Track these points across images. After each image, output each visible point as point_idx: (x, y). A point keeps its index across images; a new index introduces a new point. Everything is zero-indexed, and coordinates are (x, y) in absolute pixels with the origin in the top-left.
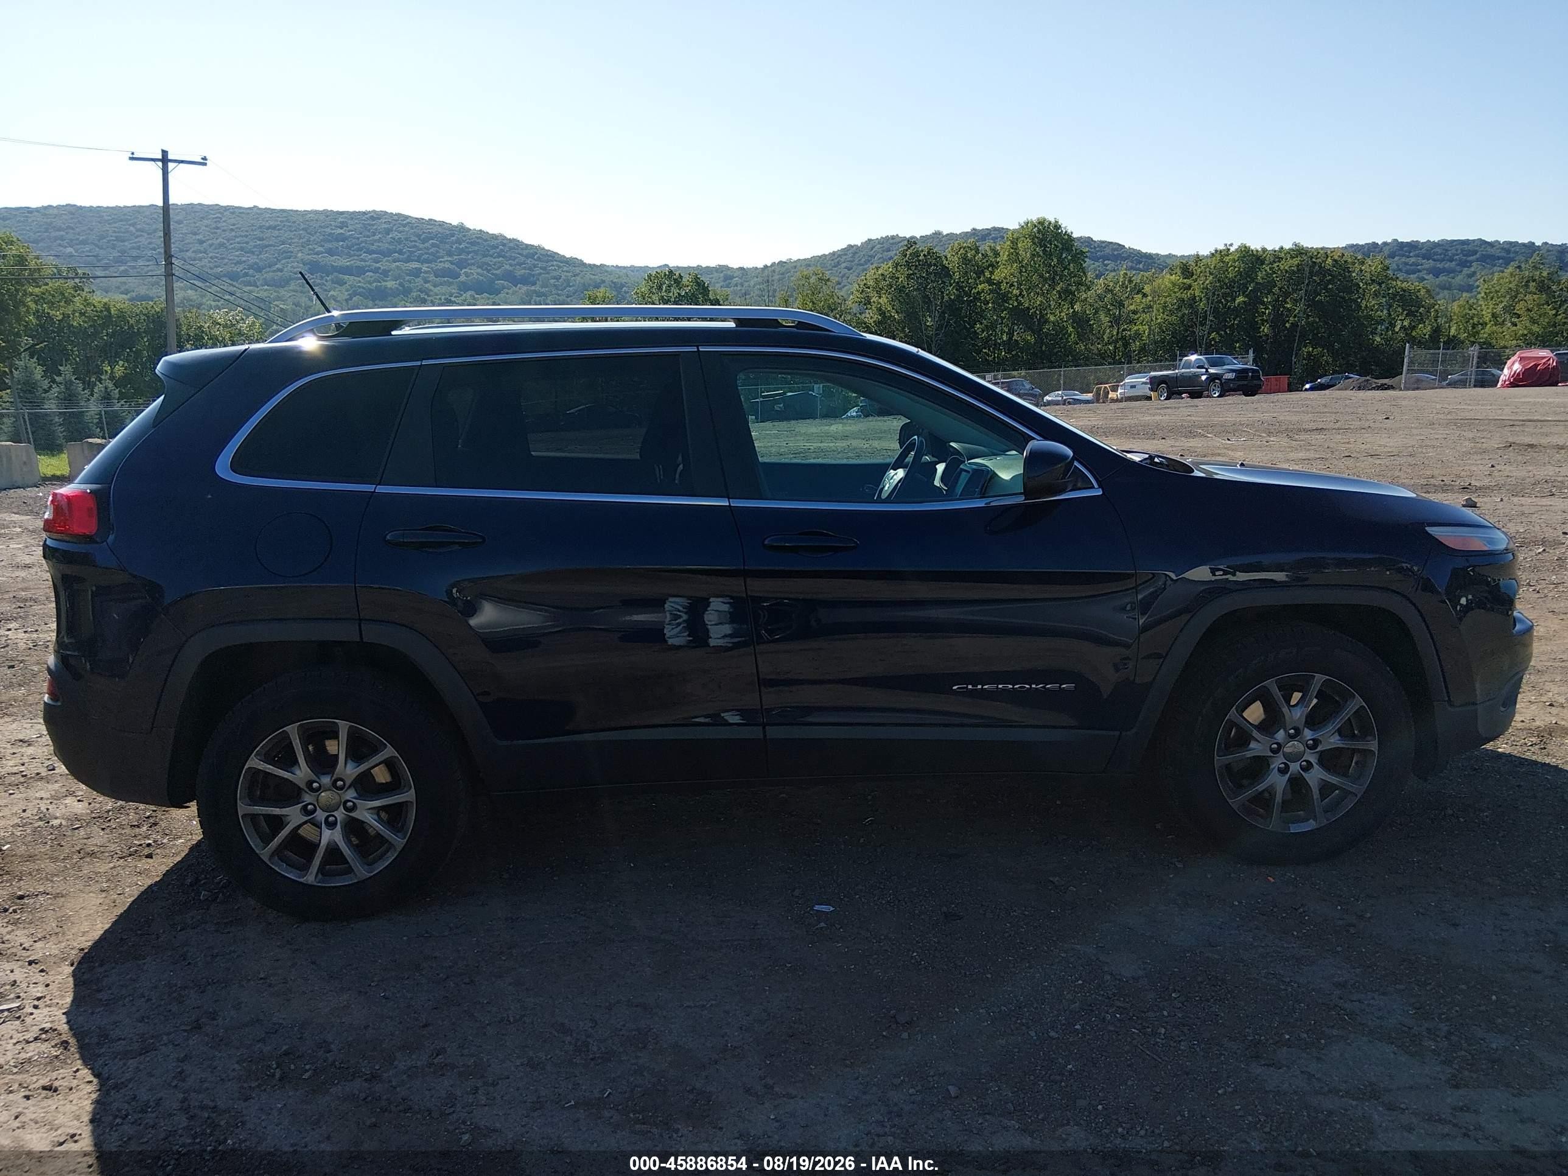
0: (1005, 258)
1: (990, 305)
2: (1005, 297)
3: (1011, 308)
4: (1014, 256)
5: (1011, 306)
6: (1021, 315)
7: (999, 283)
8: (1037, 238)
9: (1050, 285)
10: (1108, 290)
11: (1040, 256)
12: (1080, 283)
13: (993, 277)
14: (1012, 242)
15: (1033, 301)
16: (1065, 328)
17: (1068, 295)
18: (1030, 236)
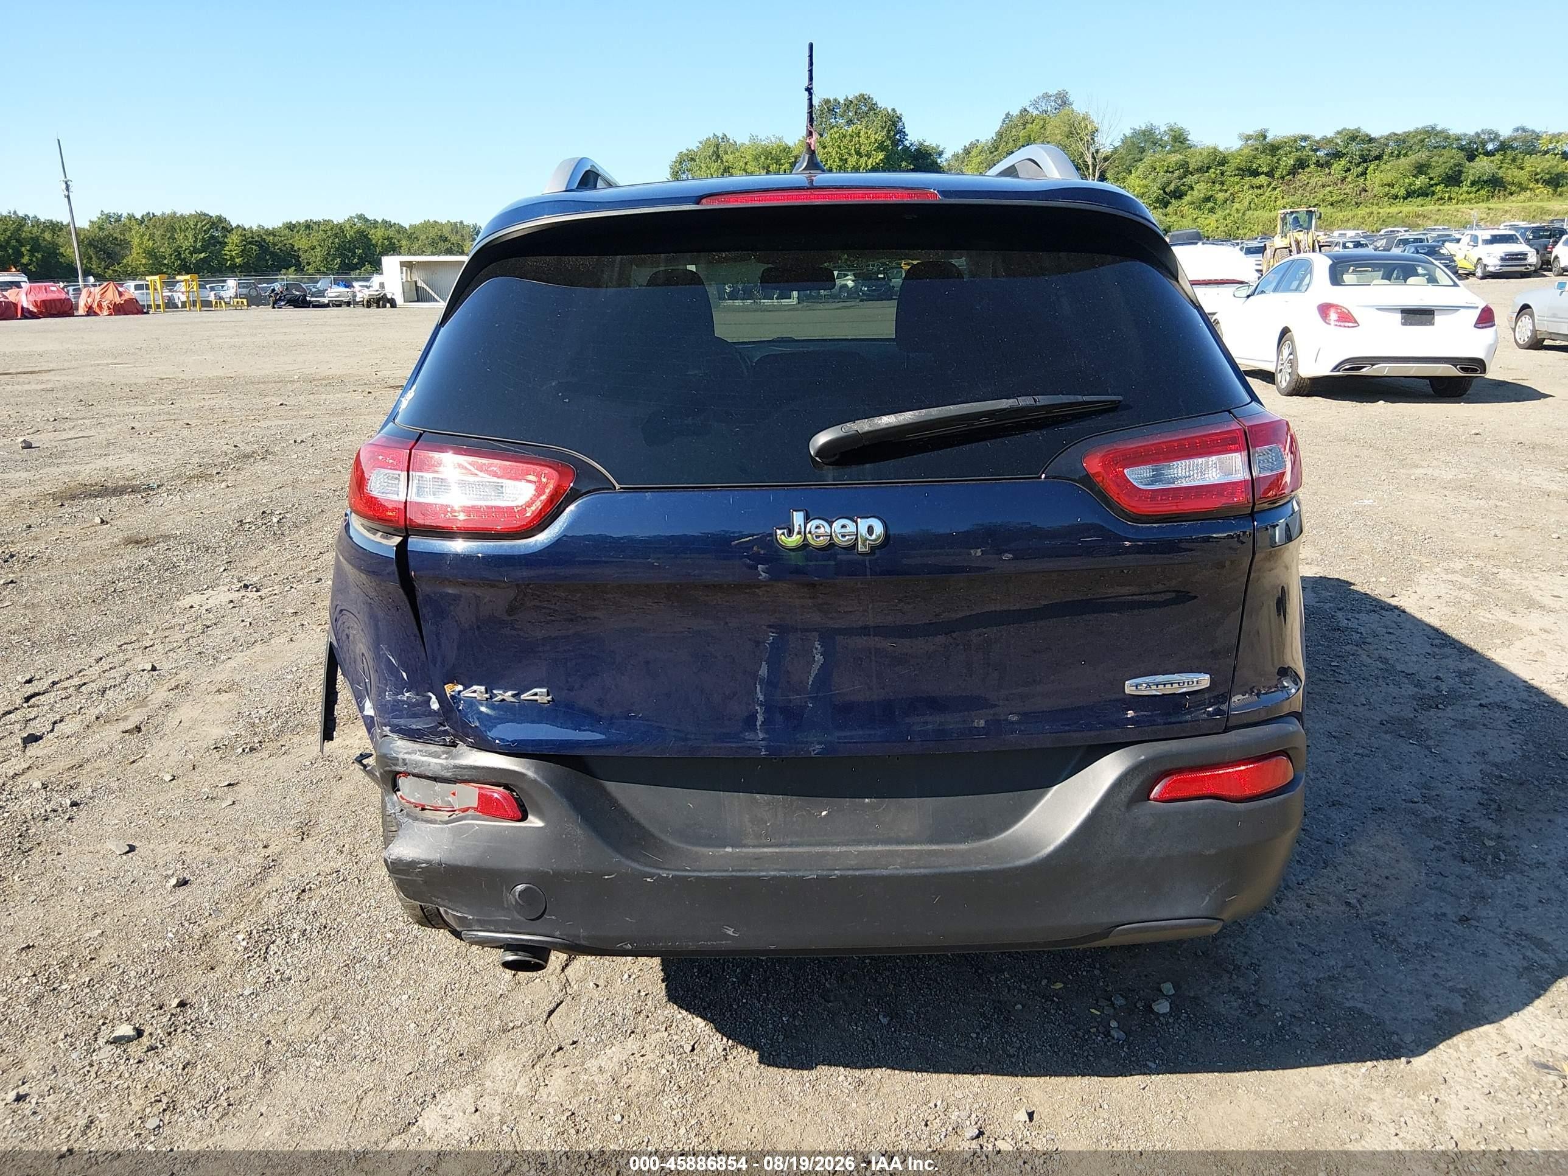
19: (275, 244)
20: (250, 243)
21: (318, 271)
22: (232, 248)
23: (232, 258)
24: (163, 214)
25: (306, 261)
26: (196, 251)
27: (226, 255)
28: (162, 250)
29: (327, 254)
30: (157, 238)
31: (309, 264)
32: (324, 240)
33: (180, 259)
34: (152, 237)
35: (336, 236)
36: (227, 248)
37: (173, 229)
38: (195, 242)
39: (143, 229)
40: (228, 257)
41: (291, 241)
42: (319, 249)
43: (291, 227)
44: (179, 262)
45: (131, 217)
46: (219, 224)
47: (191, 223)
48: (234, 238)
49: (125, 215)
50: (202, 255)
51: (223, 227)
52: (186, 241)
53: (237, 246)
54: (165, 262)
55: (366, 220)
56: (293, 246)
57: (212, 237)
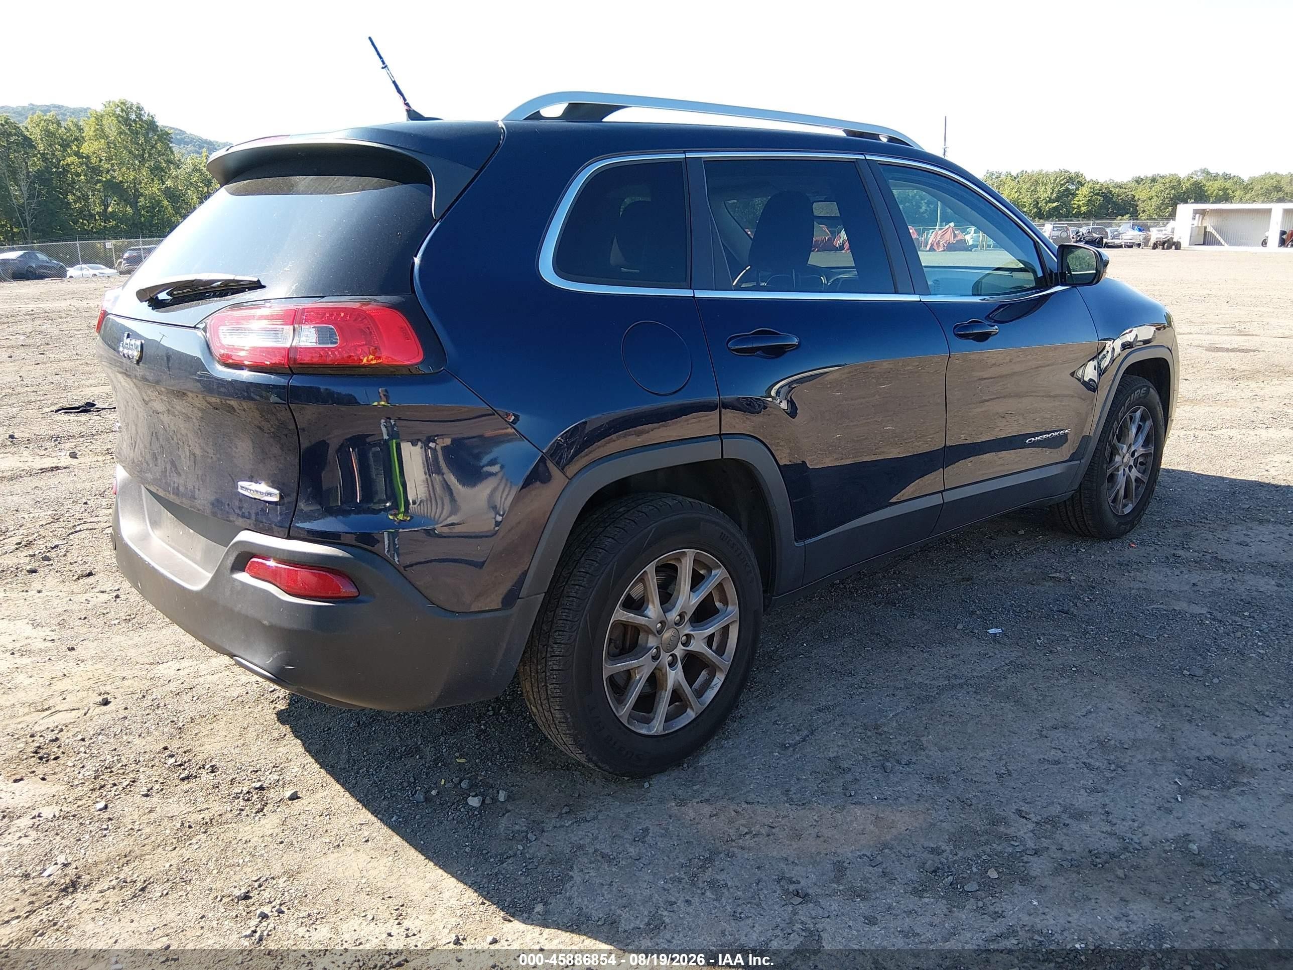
0: (91, 133)
1: (82, 177)
2: (96, 170)
3: (104, 181)
4: (101, 134)
5: (104, 179)
6: (114, 187)
7: (88, 157)
8: (122, 117)
9: (140, 162)
10: (196, 170)
11: (126, 134)
12: (169, 162)
13: (81, 151)
14: (97, 119)
15: (124, 175)
16: (159, 202)
17: (158, 172)
18: (114, 114)
19: (1118, 195)
20: (1097, 194)
21: (1150, 218)
22: (1081, 200)
23: (1079, 206)
24: (1033, 171)
25: (1142, 209)
26: (1051, 201)
27: (1075, 204)
28: (1025, 200)
29: (1162, 203)
30: (1023, 191)
31: (1144, 211)
32: (1161, 191)
33: (1037, 207)
34: (1019, 191)
35: (1173, 188)
36: (1076, 199)
37: (1037, 183)
38: (1052, 193)
39: (1014, 184)
40: (1076, 206)
41: (1133, 193)
42: (1155, 198)
43: (1138, 181)
44: (1035, 210)
45: (1009, 174)
46: (1076, 180)
47: (1052, 179)
48: (1084, 191)
49: (1004, 173)
50: (1055, 204)
51: (1078, 182)
52: (1044, 193)
53: (1085, 196)
54: (1025, 210)
55: (1208, 173)
56: (1134, 196)
57: (1067, 189)
